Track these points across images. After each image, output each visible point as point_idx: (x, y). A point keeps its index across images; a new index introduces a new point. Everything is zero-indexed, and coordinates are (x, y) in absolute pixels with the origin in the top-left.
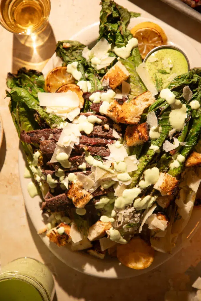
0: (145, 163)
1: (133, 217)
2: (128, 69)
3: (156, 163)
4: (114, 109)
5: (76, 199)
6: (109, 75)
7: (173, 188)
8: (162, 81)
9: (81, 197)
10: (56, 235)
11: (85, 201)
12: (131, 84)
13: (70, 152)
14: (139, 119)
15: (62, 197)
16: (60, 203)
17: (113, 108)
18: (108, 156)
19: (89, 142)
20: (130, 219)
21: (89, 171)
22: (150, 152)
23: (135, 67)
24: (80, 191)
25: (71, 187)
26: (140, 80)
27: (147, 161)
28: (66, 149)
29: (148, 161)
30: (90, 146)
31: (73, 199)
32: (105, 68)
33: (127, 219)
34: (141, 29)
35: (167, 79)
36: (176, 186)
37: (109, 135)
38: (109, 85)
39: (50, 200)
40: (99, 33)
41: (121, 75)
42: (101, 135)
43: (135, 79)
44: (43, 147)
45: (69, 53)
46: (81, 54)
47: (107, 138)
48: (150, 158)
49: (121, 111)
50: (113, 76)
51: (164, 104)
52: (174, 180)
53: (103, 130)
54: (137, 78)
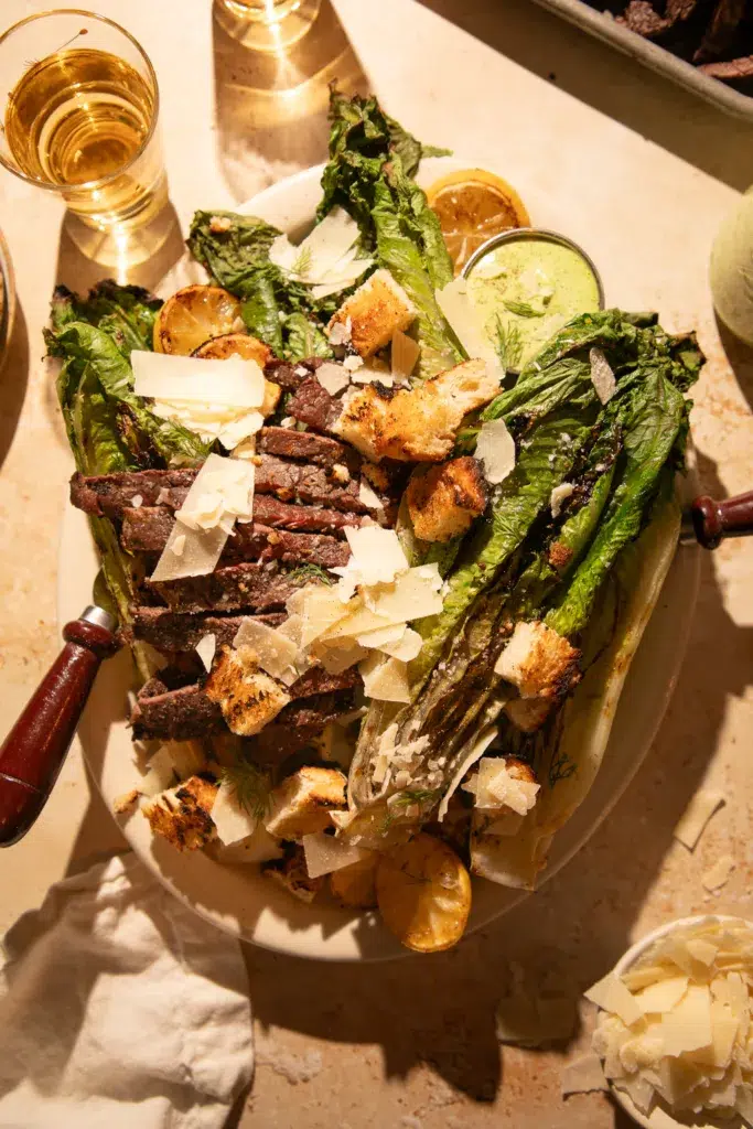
0: (473, 591)
1: (424, 769)
2: (410, 297)
3: (505, 591)
4: (366, 411)
5: (232, 705)
6: (351, 309)
7: (560, 672)
8: (520, 340)
9: (250, 698)
10: (172, 815)
11: (263, 714)
12: (422, 343)
13: (221, 547)
14: (449, 444)
15: (190, 695)
16: (185, 713)
17: (361, 408)
18: (345, 565)
19: (284, 516)
20: (413, 776)
21: (280, 614)
22: (491, 553)
23: (433, 290)
24: (248, 680)
25: (220, 664)
26: (449, 334)
27: (479, 582)
28: (206, 536)
29: (481, 584)
30: (284, 532)
31: (225, 704)
32: (339, 294)
33: (404, 775)
34: (454, 184)
35: (534, 334)
36: (569, 666)
37: (349, 498)
38: (350, 341)
39: (151, 703)
40: (323, 187)
41: (390, 308)
42: (324, 496)
43: (432, 329)
44: (133, 529)
45: (228, 250)
46: (265, 255)
47: (343, 507)
48: (490, 572)
49: (390, 420)
50: (365, 313)
51: (540, 399)
52: (563, 648)
53: (328, 483)
54: (440, 326)
